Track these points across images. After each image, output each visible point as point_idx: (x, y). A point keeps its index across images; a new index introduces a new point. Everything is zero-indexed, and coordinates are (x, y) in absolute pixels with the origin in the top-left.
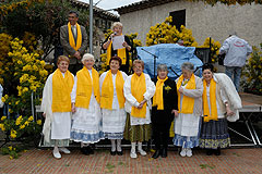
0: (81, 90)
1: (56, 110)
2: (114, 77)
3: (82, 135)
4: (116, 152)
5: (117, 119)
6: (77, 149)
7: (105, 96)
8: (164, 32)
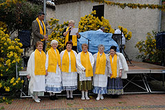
1: (37, 74)
2: (69, 53)
4: (70, 98)
7: (64, 64)
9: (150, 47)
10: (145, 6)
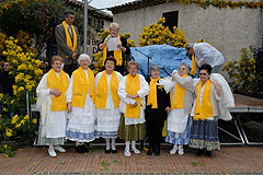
0: (77, 90)
3: (78, 134)
5: (111, 119)
6: (72, 148)
8: (157, 33)
9: (246, 70)
10: (241, 5)
